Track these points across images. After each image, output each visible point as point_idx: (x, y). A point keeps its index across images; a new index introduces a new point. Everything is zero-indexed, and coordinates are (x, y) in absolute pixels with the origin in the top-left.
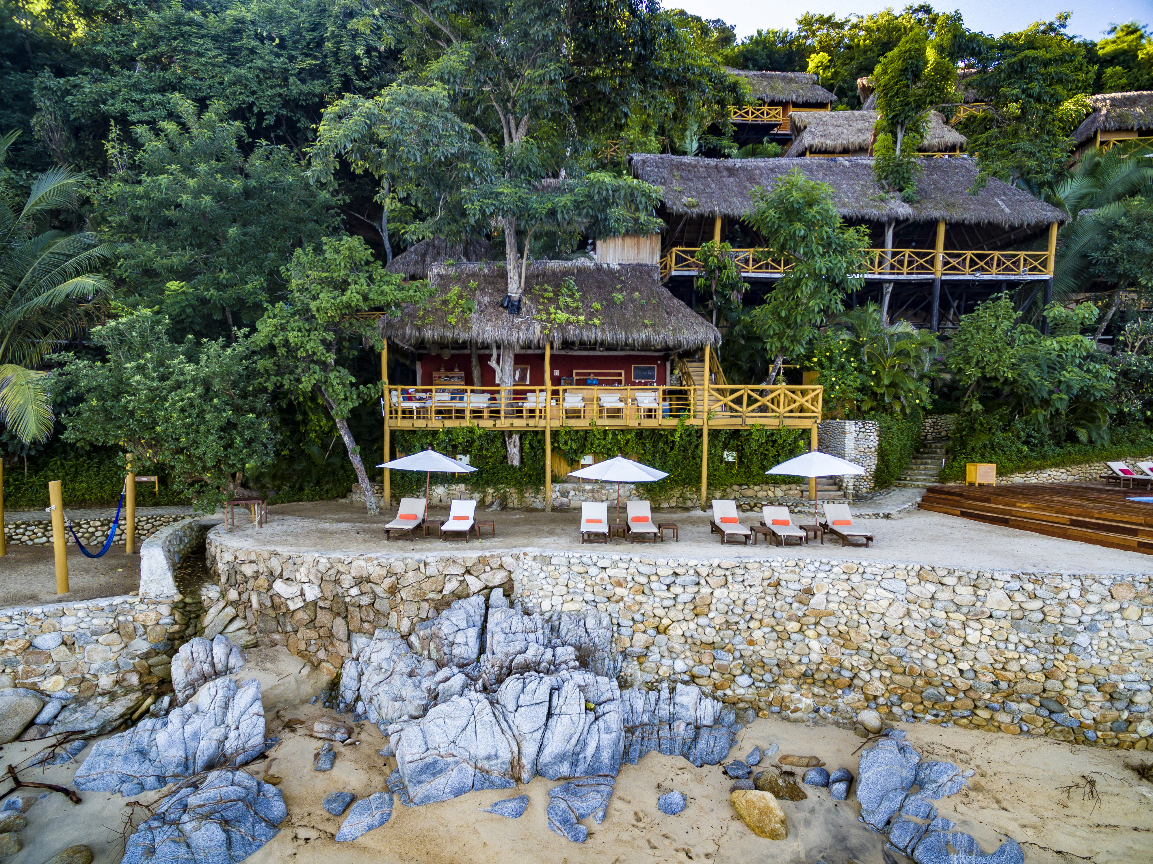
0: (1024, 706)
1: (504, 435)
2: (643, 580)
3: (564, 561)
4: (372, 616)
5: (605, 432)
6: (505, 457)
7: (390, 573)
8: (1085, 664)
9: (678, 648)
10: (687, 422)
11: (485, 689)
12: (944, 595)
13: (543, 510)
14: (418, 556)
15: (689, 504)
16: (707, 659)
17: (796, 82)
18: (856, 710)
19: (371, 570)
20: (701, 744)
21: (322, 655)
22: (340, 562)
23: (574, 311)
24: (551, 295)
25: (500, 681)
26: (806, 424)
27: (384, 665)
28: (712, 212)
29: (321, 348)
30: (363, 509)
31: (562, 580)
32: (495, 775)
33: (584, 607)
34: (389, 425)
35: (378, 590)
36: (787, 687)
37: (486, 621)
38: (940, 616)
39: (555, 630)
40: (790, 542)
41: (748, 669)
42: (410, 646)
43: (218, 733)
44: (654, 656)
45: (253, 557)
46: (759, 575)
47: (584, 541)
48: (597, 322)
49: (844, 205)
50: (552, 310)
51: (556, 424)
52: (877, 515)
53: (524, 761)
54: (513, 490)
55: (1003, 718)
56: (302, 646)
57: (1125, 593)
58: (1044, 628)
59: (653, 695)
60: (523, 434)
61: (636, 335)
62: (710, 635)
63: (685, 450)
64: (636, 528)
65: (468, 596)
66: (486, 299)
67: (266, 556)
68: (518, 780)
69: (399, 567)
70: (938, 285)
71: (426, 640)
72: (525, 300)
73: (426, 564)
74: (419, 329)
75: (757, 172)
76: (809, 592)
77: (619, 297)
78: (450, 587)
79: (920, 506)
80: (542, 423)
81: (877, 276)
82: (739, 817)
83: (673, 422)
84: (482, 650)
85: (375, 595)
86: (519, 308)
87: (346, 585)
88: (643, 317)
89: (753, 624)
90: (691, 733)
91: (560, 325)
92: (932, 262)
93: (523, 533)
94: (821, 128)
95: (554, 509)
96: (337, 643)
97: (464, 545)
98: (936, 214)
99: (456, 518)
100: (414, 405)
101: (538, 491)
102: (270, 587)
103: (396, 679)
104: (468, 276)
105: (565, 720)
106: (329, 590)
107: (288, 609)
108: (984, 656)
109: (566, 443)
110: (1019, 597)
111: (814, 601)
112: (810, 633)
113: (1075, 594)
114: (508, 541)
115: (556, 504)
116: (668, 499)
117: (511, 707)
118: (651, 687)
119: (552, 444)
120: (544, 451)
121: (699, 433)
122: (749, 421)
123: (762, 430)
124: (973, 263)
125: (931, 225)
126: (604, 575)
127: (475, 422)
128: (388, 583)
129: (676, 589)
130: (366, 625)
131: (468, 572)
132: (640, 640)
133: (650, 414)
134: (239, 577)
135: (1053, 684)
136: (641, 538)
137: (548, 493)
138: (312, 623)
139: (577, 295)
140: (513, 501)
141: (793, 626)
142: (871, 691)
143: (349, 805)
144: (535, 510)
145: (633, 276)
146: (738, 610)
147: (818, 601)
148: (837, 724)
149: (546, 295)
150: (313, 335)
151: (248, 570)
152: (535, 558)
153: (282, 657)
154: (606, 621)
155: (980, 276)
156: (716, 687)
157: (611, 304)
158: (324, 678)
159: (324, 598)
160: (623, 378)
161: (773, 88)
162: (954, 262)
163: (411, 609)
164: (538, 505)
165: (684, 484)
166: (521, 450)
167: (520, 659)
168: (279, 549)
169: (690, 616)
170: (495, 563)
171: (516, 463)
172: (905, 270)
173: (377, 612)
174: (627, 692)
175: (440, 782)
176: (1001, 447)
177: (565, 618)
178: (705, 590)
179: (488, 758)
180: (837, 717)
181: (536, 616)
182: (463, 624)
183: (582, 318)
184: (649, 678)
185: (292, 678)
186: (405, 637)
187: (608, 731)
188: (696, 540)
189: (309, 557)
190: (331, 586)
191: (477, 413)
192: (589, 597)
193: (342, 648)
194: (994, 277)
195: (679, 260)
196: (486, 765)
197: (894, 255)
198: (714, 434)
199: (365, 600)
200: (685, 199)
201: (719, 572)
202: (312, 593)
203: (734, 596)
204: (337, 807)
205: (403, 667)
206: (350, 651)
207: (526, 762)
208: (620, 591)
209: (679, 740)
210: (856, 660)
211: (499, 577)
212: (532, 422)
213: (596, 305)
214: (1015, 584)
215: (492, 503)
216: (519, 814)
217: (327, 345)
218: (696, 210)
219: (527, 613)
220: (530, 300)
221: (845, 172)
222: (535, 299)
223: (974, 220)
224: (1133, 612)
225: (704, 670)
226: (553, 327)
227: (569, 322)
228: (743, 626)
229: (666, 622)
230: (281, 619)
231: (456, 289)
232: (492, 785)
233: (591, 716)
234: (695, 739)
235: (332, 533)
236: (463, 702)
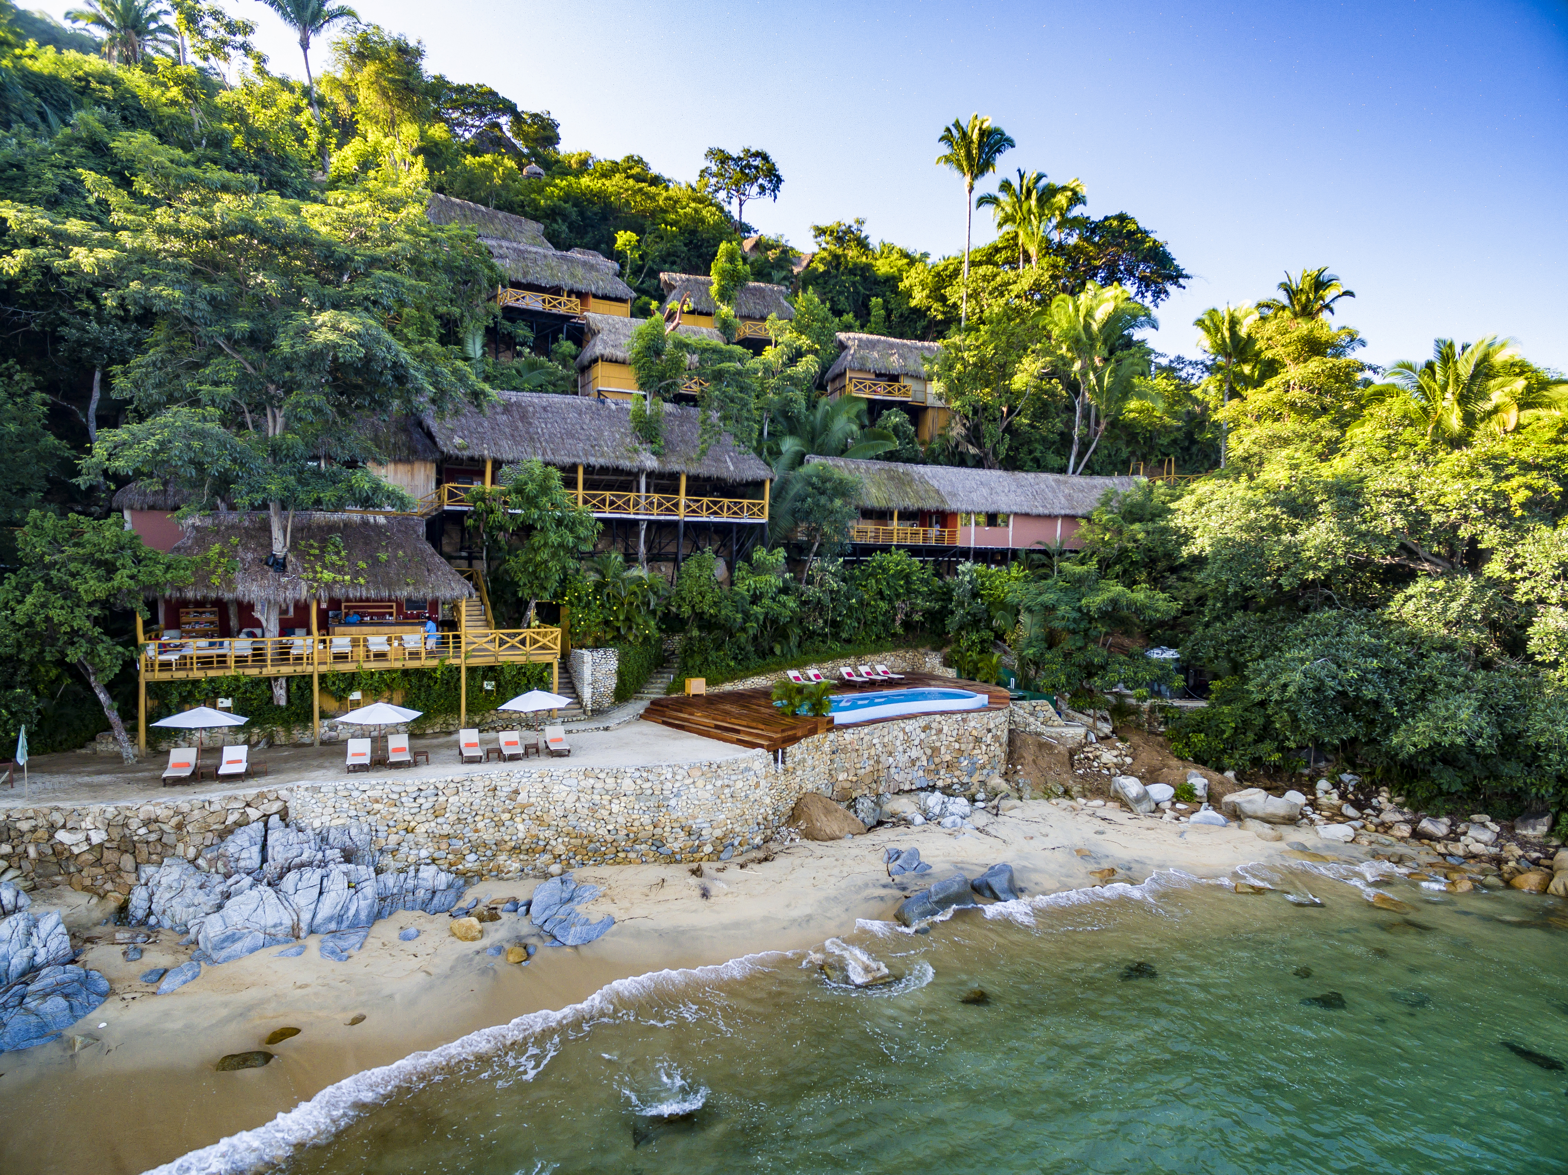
0: (643, 846)
1: (269, 681)
2: (395, 796)
3: (332, 789)
4: (159, 849)
5: (372, 674)
6: (271, 698)
7: (177, 813)
8: (674, 817)
9: (422, 841)
10: (447, 662)
11: (269, 884)
12: (599, 785)
13: (312, 745)
14: (202, 797)
15: (452, 728)
16: (444, 846)
17: (597, 271)
18: (547, 866)
19: (159, 812)
20: (436, 901)
21: (109, 886)
22: (128, 808)
23: (340, 570)
24: (317, 552)
25: (281, 877)
26: (548, 659)
27: (175, 885)
28: (482, 456)
29: (88, 624)
30: (117, 758)
31: (330, 803)
32: (280, 936)
33: (348, 821)
34: (144, 677)
35: (165, 827)
36: (502, 858)
37: (266, 840)
38: (597, 798)
39: (324, 840)
40: (513, 758)
41: (474, 849)
42: (198, 867)
43: (28, 951)
44: (404, 849)
45: (30, 813)
46: (481, 784)
47: (349, 771)
48: (362, 581)
49: (602, 455)
50: (319, 569)
51: (323, 669)
52: (598, 729)
53: (302, 925)
54: (280, 729)
55: (632, 855)
56: (88, 882)
57: (696, 773)
58: (653, 798)
59: (402, 876)
60: (289, 679)
61: (398, 593)
62: (447, 829)
63: (448, 683)
64: (393, 758)
65: (248, 824)
66: (250, 556)
67: (46, 811)
68: (298, 937)
69: (185, 808)
70: (682, 525)
71: (212, 862)
72: (291, 557)
73: (210, 803)
74: (180, 589)
75: (531, 409)
76: (517, 792)
77: (383, 557)
78: (231, 819)
79: (641, 716)
80: (310, 669)
81: (632, 516)
82: (454, 935)
83: (434, 663)
84: (264, 860)
85: (163, 832)
86: (284, 566)
87: (133, 827)
88: (405, 575)
89: (477, 818)
90: (429, 895)
91: (326, 584)
92: (676, 505)
93: (294, 769)
94: (613, 337)
95: (323, 743)
96: (124, 875)
97: (240, 784)
98: (676, 468)
99: (229, 762)
100: (173, 657)
101: (306, 728)
102: (52, 837)
103: (188, 893)
104: (227, 528)
105: (333, 894)
106: (116, 834)
107: (71, 853)
108: (621, 820)
109: (334, 683)
110: (639, 782)
111: (519, 798)
112: (518, 819)
113: (669, 776)
114: (282, 777)
115: (325, 738)
116: (432, 726)
117: (291, 891)
118: (401, 871)
119: (320, 684)
120: (312, 691)
121: (458, 669)
122: (501, 659)
123: (512, 665)
124: (708, 508)
125: (674, 477)
126: (365, 796)
127: (240, 671)
128: (174, 821)
129: (421, 800)
130: (154, 857)
131: (248, 805)
132: (393, 839)
133: (414, 655)
134: (12, 833)
135: (658, 831)
136: (398, 765)
137: (317, 729)
138: (98, 862)
139: (343, 553)
140: (281, 737)
141: (507, 816)
142: (556, 852)
143: (162, 975)
144: (303, 745)
145: (399, 531)
146: (467, 810)
147: (522, 798)
148: (535, 877)
149: (312, 551)
150: (78, 611)
151: (24, 826)
152: (307, 789)
153: (67, 893)
154: (366, 829)
155: (713, 519)
156: (451, 865)
157: (375, 562)
158: (112, 904)
159: (110, 840)
160: (394, 610)
161: (573, 275)
162: (694, 506)
163: (198, 839)
164: (306, 739)
165: (446, 711)
166: (288, 691)
167: (297, 861)
168: (61, 805)
169: (431, 817)
170: (272, 796)
171: (283, 703)
172: (655, 511)
173: (165, 845)
174: (381, 877)
175: (238, 946)
176: (715, 663)
177: (332, 831)
178: (442, 799)
179: (275, 926)
180: (536, 872)
181: (309, 831)
182: (247, 844)
183: (347, 578)
184: (400, 865)
185: (82, 908)
186: (193, 862)
187: (365, 898)
188: (444, 762)
189: (95, 808)
190: (119, 829)
191: (240, 661)
192: (353, 813)
193: (131, 879)
194: (724, 520)
195: (451, 495)
196: (273, 931)
197: (647, 498)
198: (471, 670)
199: (153, 837)
200: (458, 440)
201: (452, 785)
202: (97, 837)
203: (463, 800)
204: (154, 977)
205: (193, 882)
206: (138, 879)
207: (304, 926)
208: (377, 806)
209: (419, 901)
210: (548, 834)
211: (276, 806)
212: (299, 669)
213: (362, 565)
214: (637, 774)
215: (258, 742)
216: (299, 954)
217: (96, 622)
218: (466, 453)
219: (300, 830)
220: (296, 557)
221: (609, 417)
222: (301, 555)
223: (706, 474)
224: (700, 783)
225: (442, 854)
226: (319, 586)
227: (335, 582)
228: (470, 820)
229: (413, 824)
230: (63, 864)
231: (216, 548)
232: (278, 942)
233: (353, 891)
234: (432, 899)
235: (102, 786)
236: (254, 893)
